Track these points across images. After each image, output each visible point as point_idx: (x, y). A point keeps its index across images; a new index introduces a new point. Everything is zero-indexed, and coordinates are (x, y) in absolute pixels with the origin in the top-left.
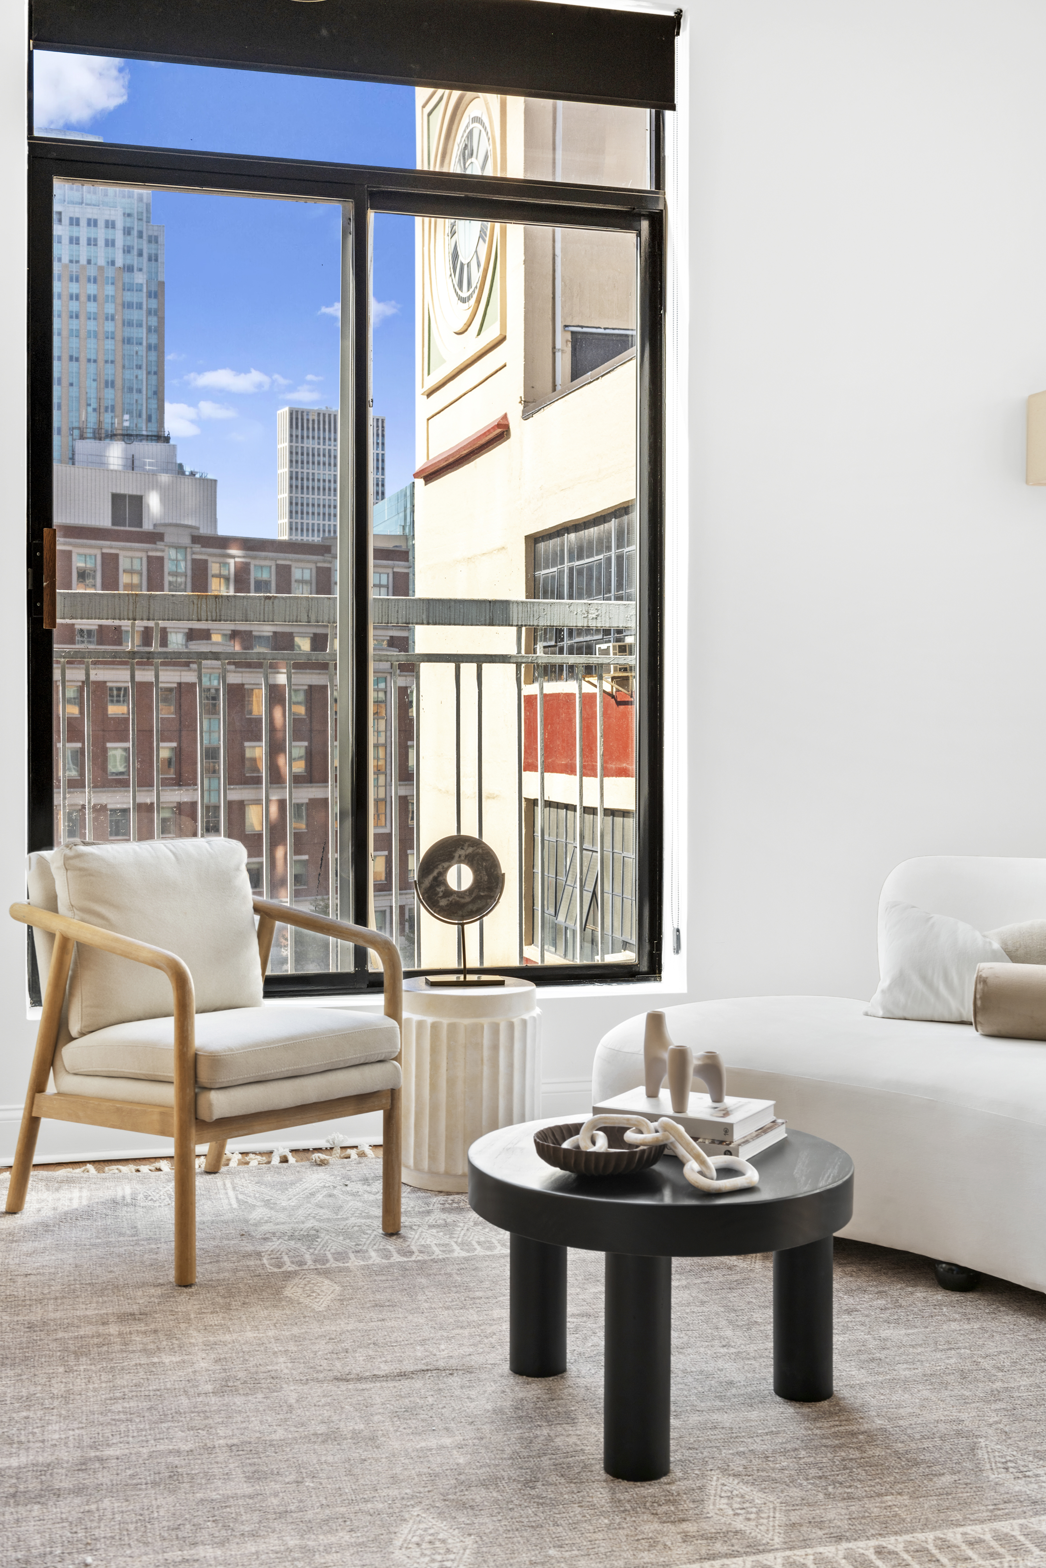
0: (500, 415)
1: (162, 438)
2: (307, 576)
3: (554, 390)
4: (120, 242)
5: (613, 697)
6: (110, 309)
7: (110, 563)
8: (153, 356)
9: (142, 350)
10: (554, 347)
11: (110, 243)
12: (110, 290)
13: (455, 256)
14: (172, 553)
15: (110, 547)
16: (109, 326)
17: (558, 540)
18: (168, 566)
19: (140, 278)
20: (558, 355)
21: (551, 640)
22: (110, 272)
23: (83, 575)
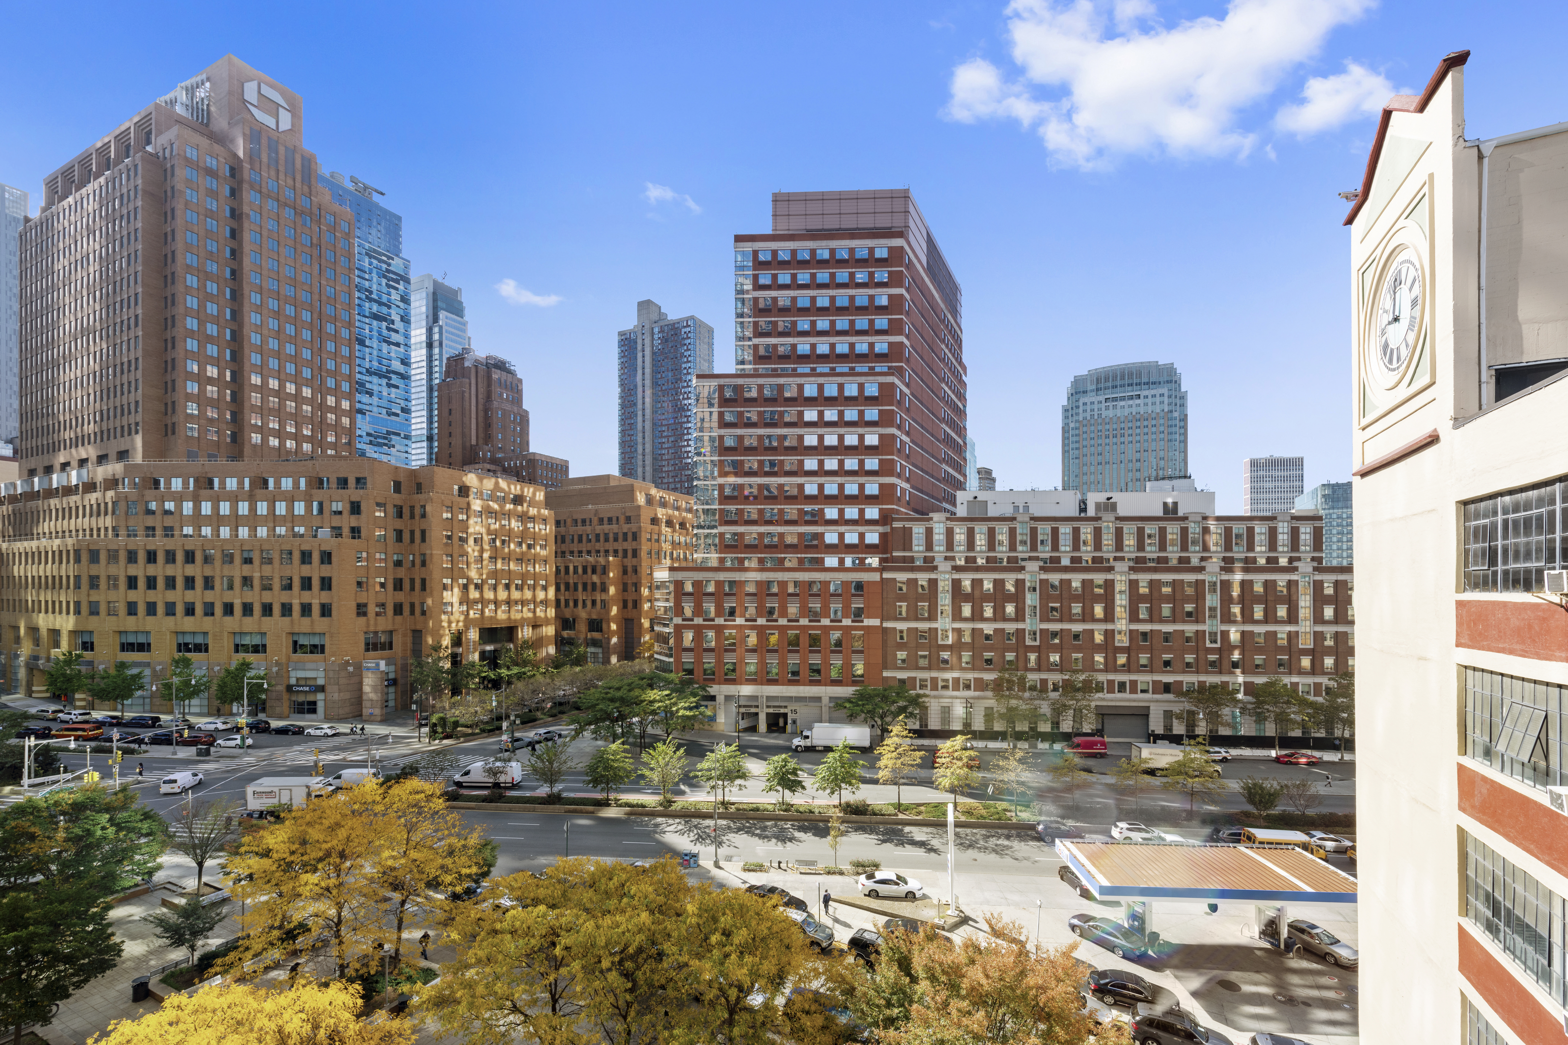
0: (1432, 428)
1: (1186, 477)
2: (1263, 531)
3: (1480, 408)
4: (1166, 402)
5: (1562, 606)
6: (1162, 429)
7: (1163, 531)
8: (1182, 445)
9: (1177, 443)
10: (1480, 381)
11: (1162, 403)
12: (1162, 421)
13: (1386, 346)
14: (1192, 525)
15: (1162, 524)
16: (1162, 436)
17: (1491, 502)
18: (1190, 530)
19: (1176, 414)
20: (1484, 386)
21: (1483, 565)
22: (1162, 414)
23: (1150, 536)
